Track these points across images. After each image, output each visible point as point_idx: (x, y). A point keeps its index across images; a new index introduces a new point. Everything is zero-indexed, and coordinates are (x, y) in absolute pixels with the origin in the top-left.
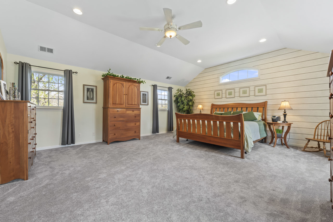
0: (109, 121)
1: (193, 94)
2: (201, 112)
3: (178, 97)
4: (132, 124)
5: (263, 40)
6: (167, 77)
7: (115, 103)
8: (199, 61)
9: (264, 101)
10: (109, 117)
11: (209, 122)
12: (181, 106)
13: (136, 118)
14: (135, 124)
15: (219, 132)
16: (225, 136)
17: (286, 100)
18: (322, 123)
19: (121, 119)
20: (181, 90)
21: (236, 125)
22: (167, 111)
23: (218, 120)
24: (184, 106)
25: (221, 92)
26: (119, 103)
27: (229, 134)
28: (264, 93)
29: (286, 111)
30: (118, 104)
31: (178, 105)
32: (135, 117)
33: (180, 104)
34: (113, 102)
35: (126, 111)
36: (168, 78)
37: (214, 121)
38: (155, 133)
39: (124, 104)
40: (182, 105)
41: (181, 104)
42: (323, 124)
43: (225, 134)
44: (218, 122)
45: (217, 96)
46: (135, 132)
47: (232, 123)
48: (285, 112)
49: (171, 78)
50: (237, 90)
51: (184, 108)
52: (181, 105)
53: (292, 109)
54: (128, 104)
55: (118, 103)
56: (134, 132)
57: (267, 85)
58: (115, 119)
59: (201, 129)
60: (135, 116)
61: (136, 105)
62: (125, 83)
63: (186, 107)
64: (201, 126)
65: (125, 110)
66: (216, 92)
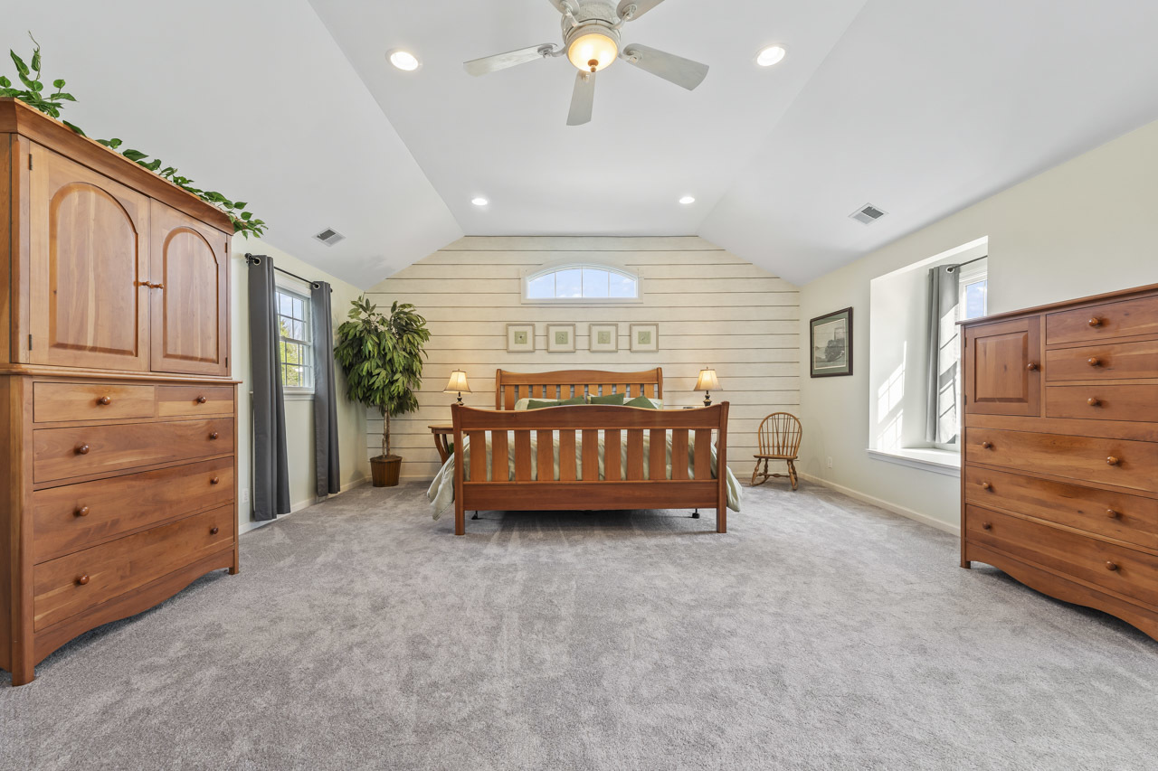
0: (26, 484)
1: (424, 327)
2: (460, 400)
3: (361, 332)
4: (195, 486)
5: (687, 200)
6: (322, 230)
7: (71, 341)
8: (480, 202)
9: (656, 367)
10: (26, 455)
11: (612, 437)
12: (378, 374)
13: (219, 444)
14: (213, 482)
15: (645, 466)
16: (668, 474)
17: (708, 365)
18: (767, 418)
19: (127, 460)
20: (367, 301)
21: (703, 437)
22: (309, 398)
23: (646, 424)
24: (395, 378)
25: (529, 330)
26: (107, 346)
27: (679, 469)
28: (652, 346)
29: (710, 393)
30: (94, 349)
31: (365, 369)
32: (212, 437)
33: (374, 364)
34: (53, 330)
35: (160, 398)
36: (327, 235)
37: (634, 430)
38: (274, 517)
39: (143, 350)
40: (383, 373)
41: (378, 366)
42: (770, 421)
43: (668, 467)
44: (647, 433)
45: (516, 343)
46: (212, 532)
47: (692, 433)
48: (707, 397)
49: (340, 238)
50: (582, 329)
51: (392, 383)
52: (377, 371)
53: (722, 390)
54: (167, 356)
55: (95, 339)
56: (205, 532)
57: (660, 324)
58: (83, 459)
59: (579, 462)
60: (207, 434)
61: (212, 361)
62: (142, 207)
63: (401, 381)
64: (578, 453)
65: (148, 392)
66: (512, 330)
